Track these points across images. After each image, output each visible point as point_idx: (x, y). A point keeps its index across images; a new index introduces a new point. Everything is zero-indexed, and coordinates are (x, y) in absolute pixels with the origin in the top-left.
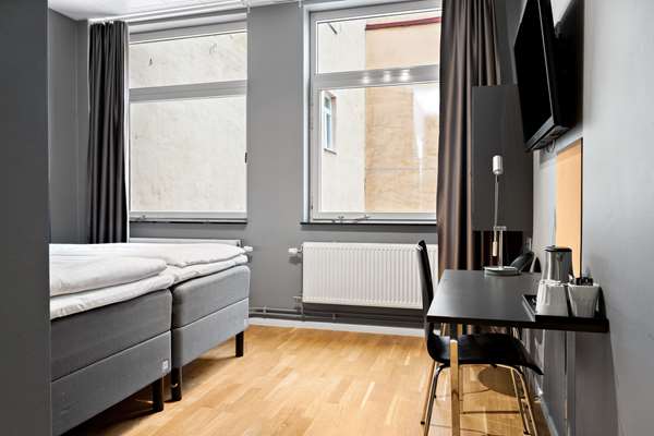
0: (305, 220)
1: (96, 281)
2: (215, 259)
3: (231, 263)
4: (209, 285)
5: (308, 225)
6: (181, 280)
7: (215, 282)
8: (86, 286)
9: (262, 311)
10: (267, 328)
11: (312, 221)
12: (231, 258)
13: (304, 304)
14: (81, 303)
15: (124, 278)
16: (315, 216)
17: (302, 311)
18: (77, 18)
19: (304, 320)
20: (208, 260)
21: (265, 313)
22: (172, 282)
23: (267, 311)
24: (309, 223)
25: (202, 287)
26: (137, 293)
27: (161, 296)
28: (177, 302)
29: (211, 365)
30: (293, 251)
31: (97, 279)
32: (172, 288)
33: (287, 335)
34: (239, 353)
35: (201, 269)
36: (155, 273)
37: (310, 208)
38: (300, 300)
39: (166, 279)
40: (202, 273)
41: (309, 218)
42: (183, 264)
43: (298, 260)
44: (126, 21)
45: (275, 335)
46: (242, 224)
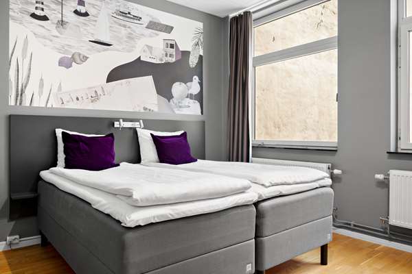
0: (392, 150)
1: (185, 196)
2: (298, 181)
3: (316, 185)
4: (291, 203)
5: (395, 154)
6: (265, 198)
7: (298, 201)
8: (176, 199)
9: (350, 224)
10: (355, 240)
11: (399, 151)
12: (314, 181)
13: (390, 225)
14: (172, 213)
15: (210, 194)
16: (403, 146)
17: (388, 231)
18: (222, 15)
19: (390, 239)
20: (291, 182)
21: (352, 227)
22: (255, 199)
23: (355, 226)
24: (396, 153)
25: (285, 205)
26: (222, 207)
27: (245, 210)
28: (260, 216)
29: (298, 267)
30: (380, 177)
31: (186, 194)
32: (256, 204)
33: (372, 250)
34: (324, 262)
35: (284, 189)
36: (242, 191)
37: (397, 138)
38: (386, 222)
39: (251, 196)
40: (284, 193)
41: (397, 148)
42: (267, 184)
43: (385, 184)
44: (251, 11)
45: (361, 249)
46: (332, 151)
